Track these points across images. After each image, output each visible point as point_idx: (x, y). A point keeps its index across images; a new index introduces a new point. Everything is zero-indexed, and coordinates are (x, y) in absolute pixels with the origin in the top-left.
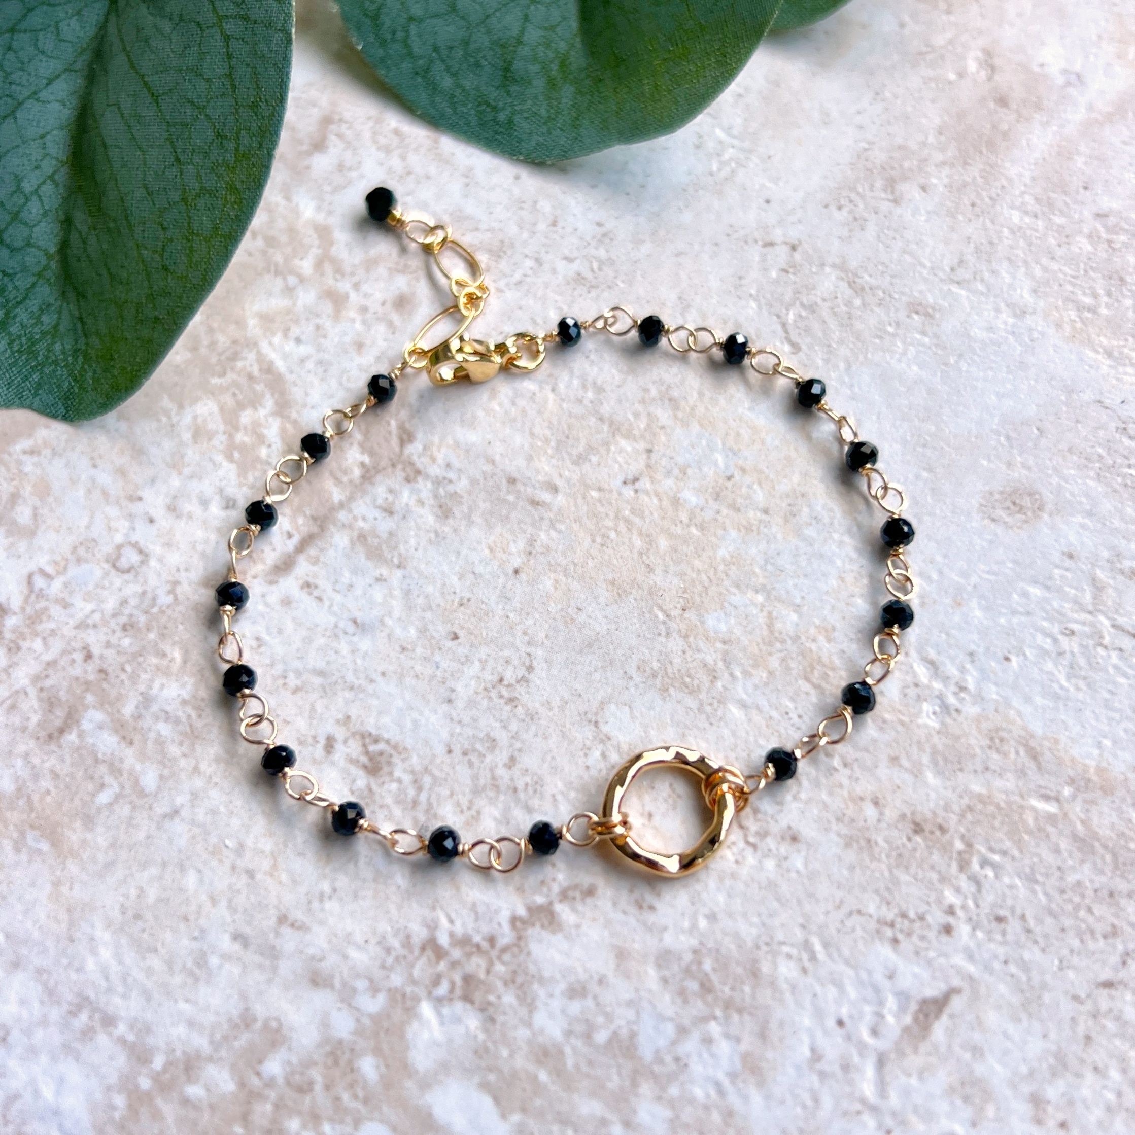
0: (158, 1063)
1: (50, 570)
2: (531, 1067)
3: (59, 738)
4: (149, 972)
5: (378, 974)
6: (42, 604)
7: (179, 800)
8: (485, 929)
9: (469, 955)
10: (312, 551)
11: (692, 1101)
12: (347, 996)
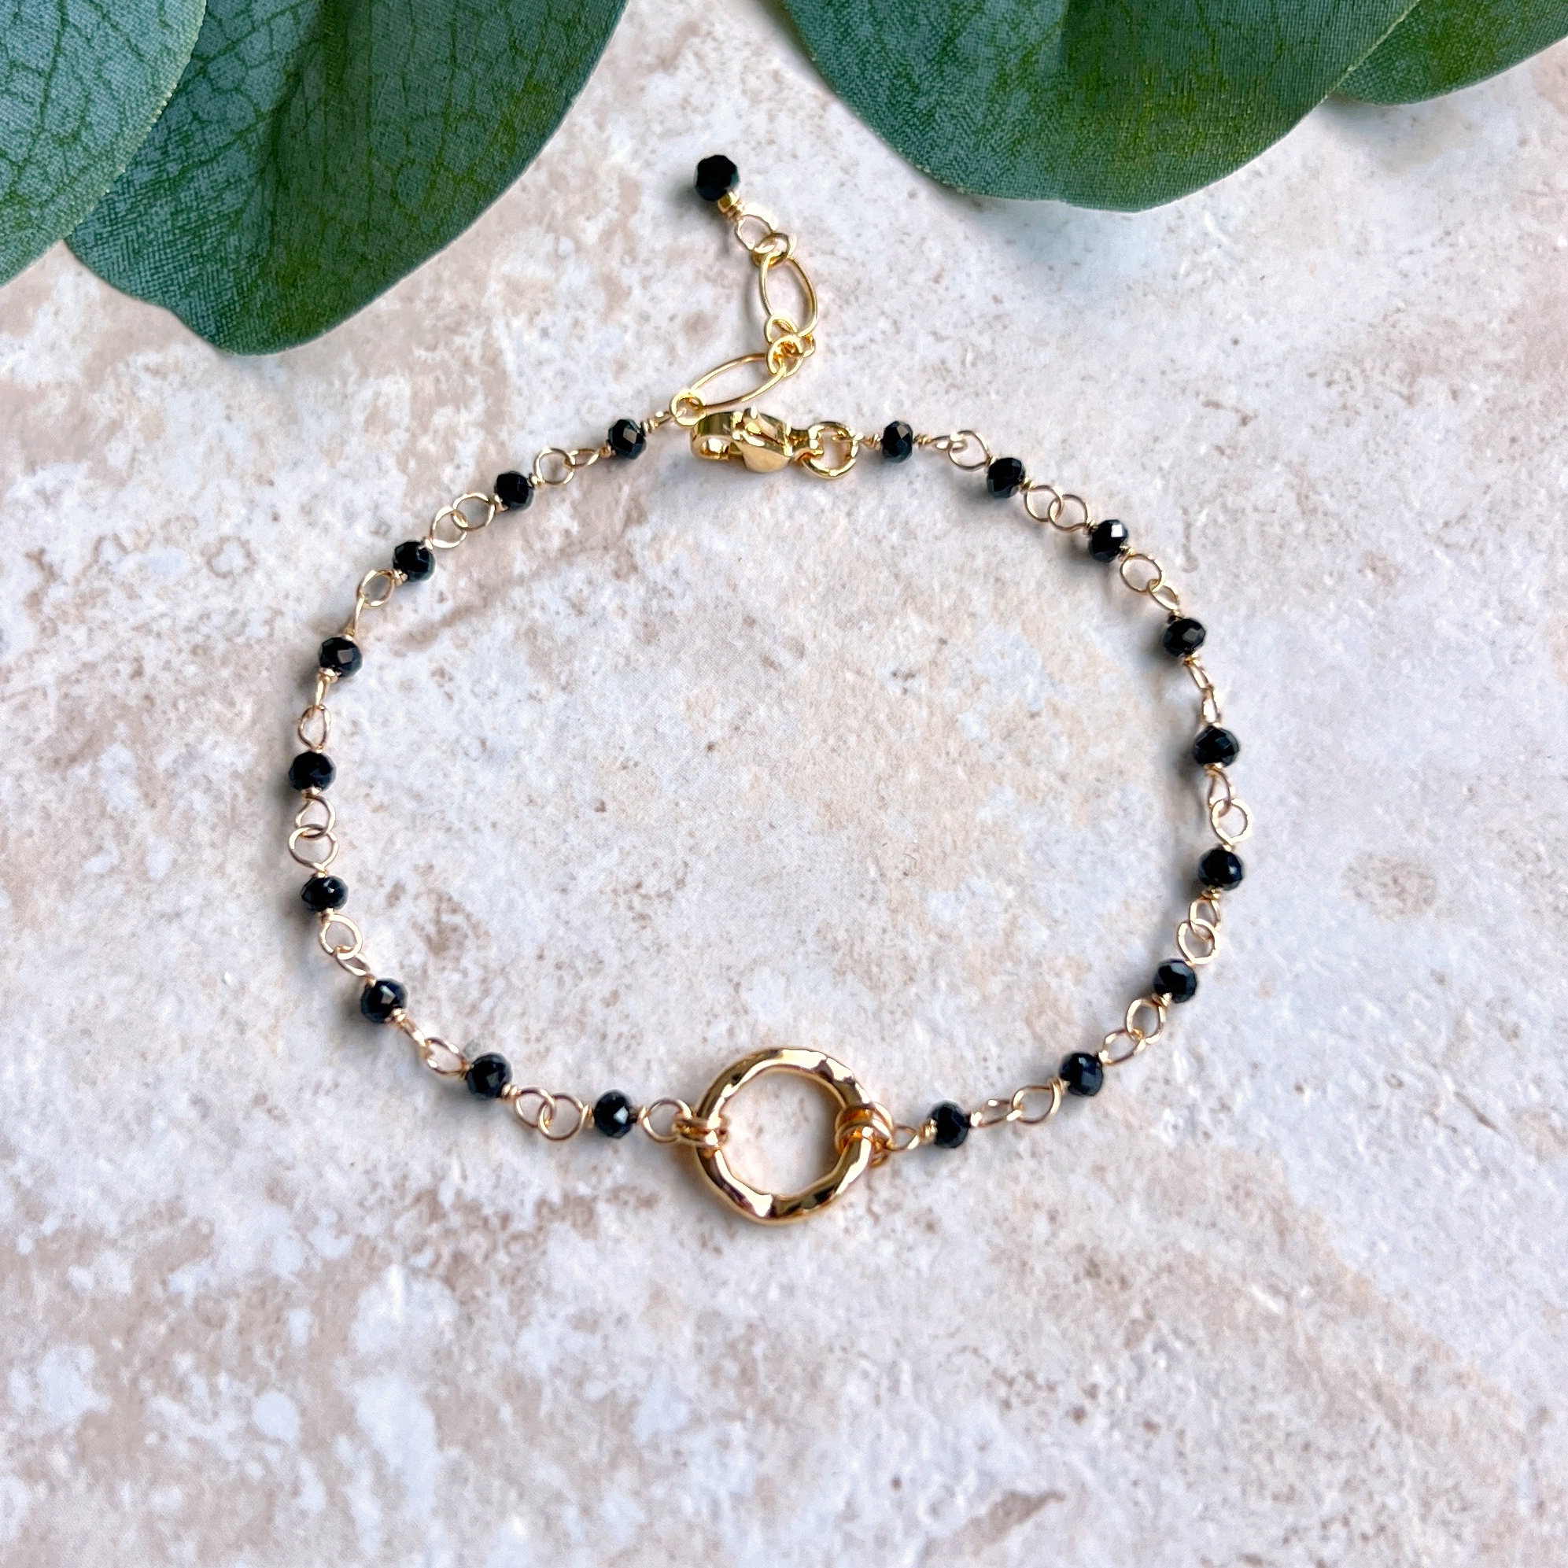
0: (49, 1226)
1: (128, 540)
2: (495, 1396)
3: (67, 767)
4: (77, 1107)
5: (352, 1211)
6: (104, 583)
7: (187, 901)
8: (503, 1202)
9: (471, 1228)
10: (463, 629)
11: (675, 1511)
12: (305, 1225)
